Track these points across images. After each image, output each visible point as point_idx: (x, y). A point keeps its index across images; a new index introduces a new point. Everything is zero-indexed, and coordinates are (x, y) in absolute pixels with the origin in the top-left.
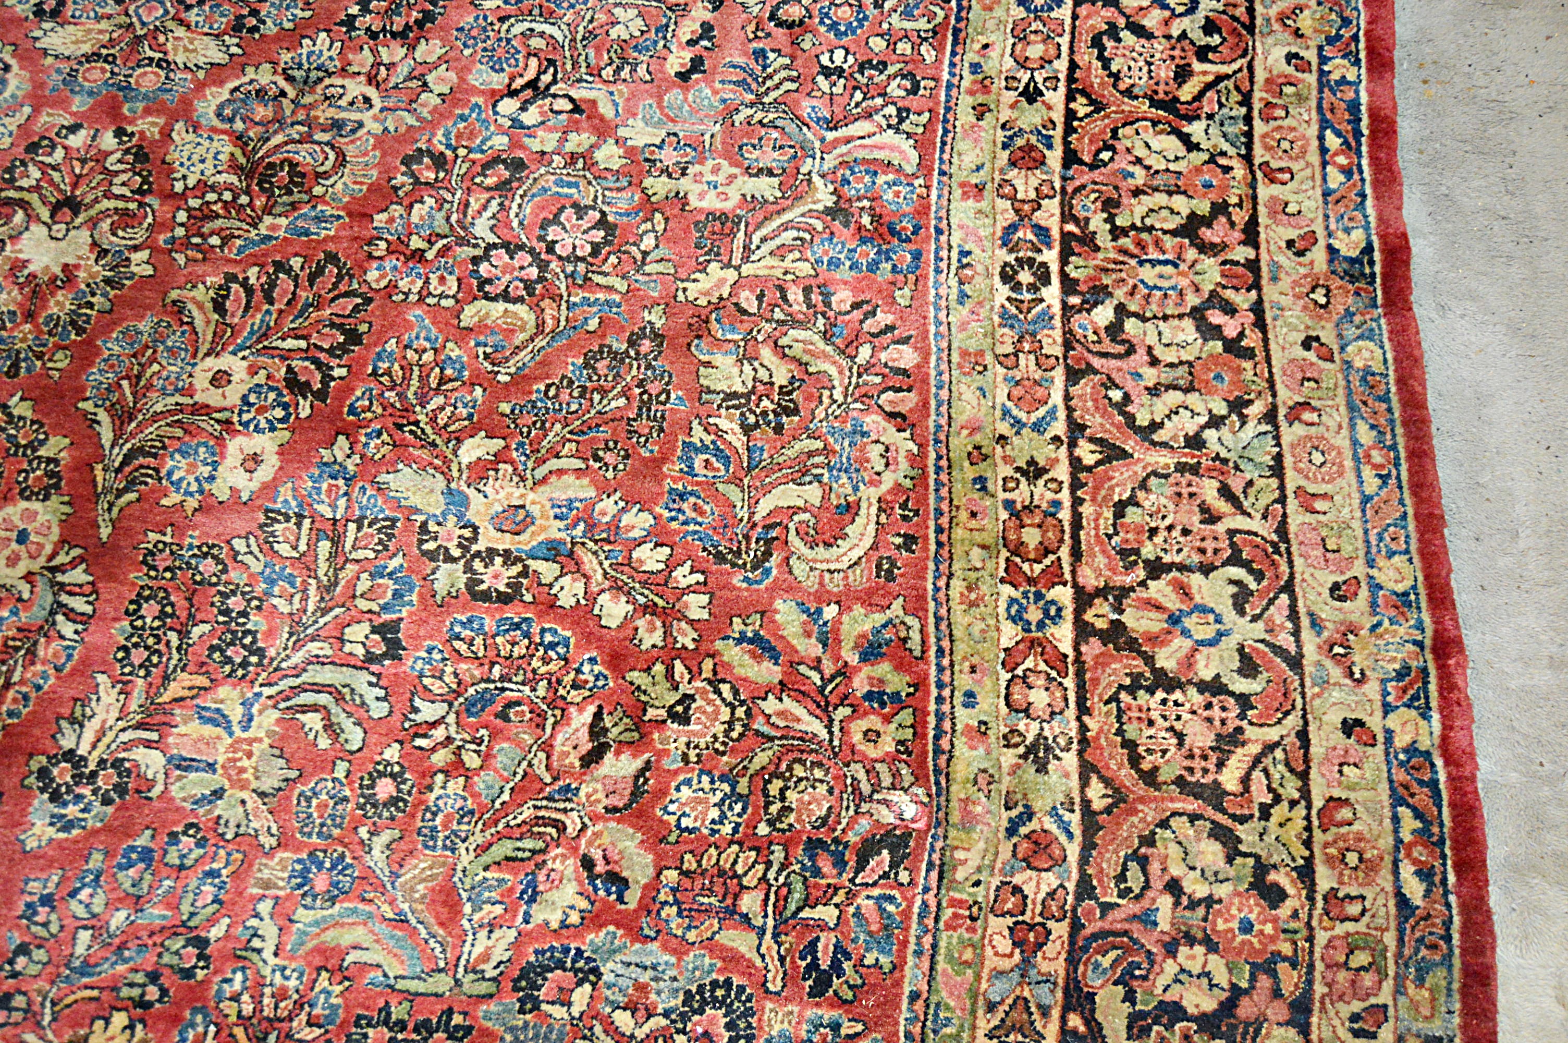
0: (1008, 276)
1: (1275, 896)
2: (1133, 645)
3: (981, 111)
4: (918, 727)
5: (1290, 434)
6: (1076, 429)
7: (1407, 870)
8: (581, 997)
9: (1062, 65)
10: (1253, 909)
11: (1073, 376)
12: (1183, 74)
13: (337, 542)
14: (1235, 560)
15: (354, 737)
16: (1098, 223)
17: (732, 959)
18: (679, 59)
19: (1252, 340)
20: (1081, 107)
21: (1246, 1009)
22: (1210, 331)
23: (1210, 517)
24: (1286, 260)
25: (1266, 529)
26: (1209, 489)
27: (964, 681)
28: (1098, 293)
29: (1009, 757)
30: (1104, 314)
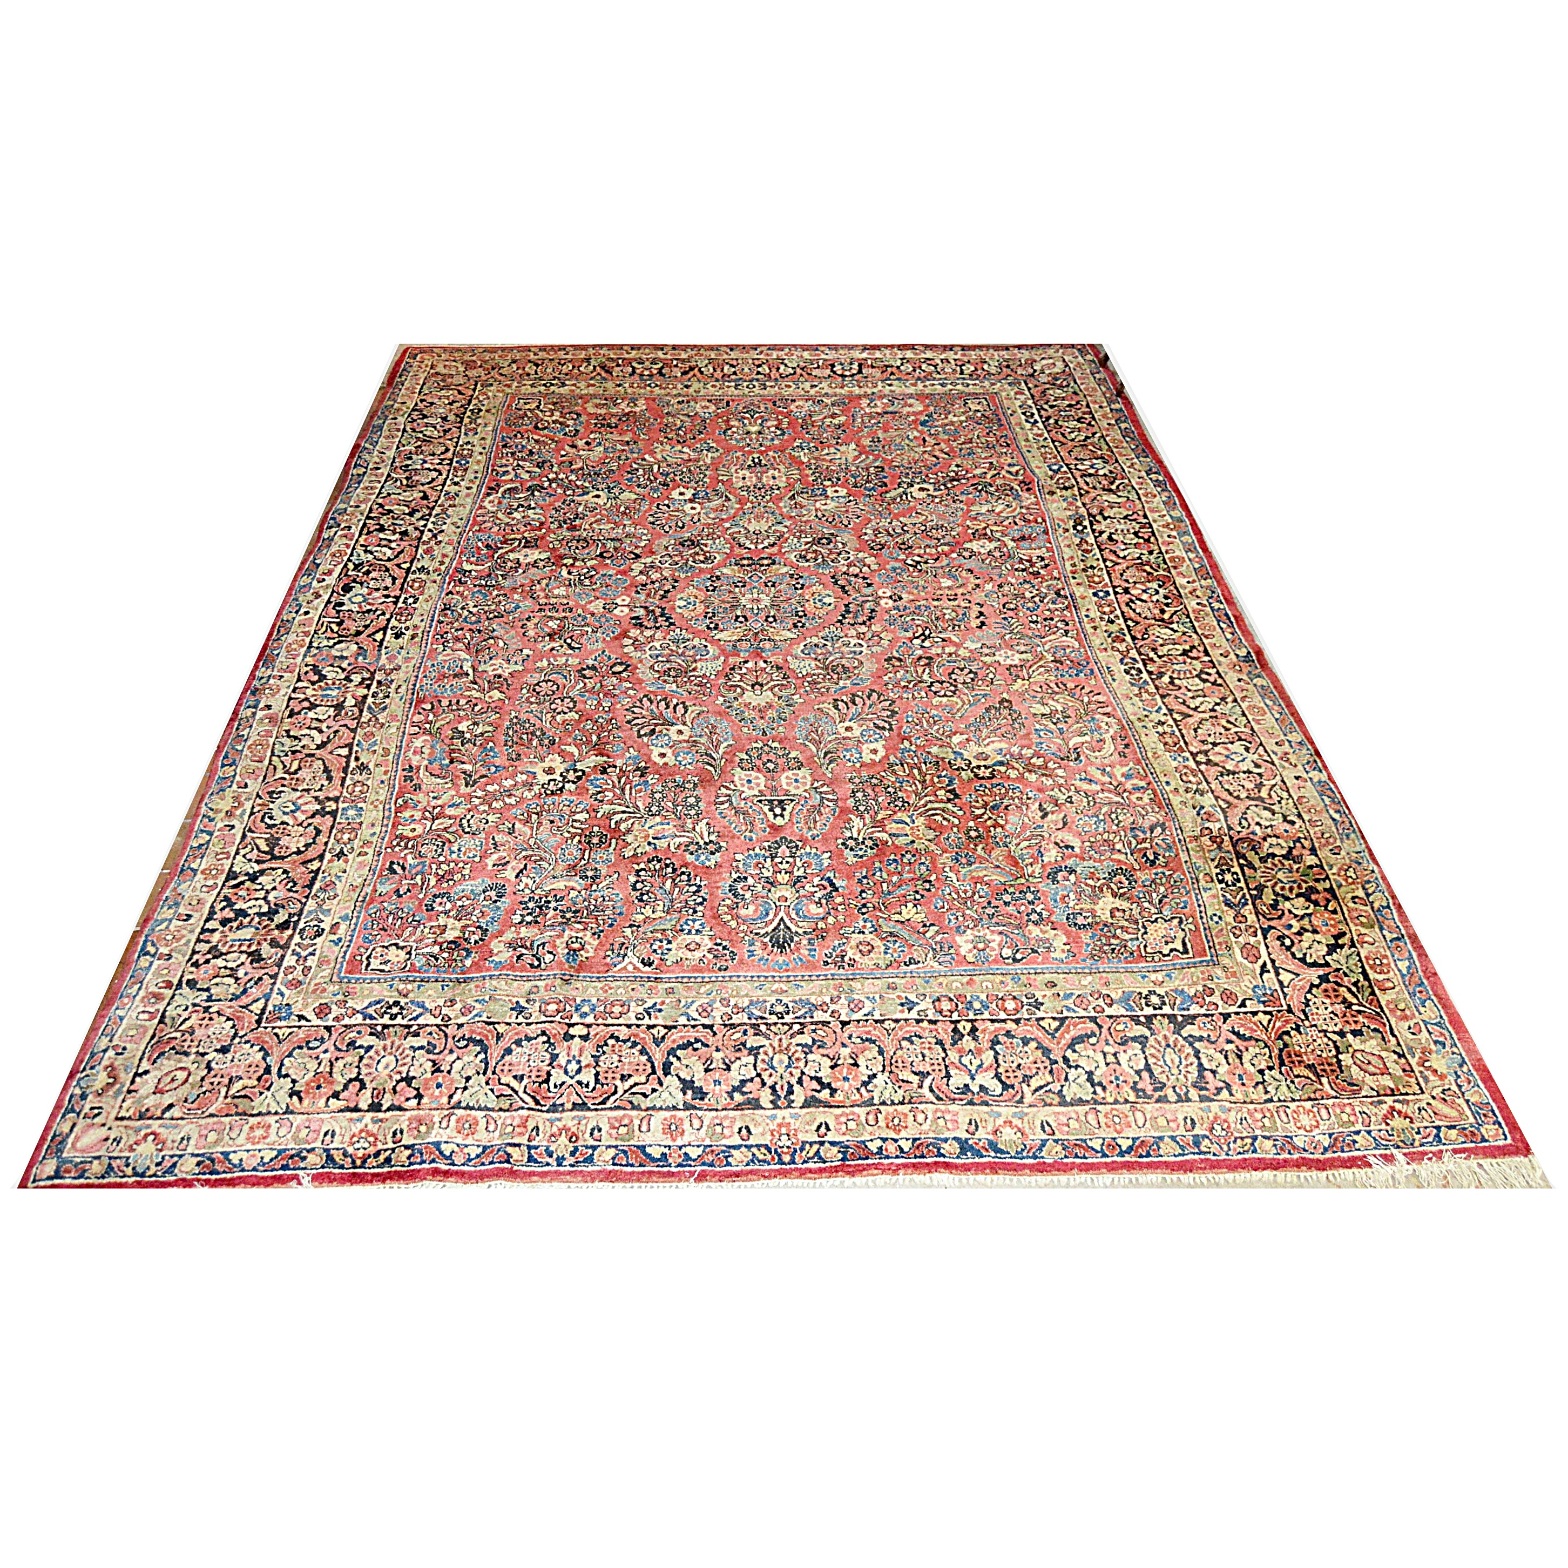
0: (1127, 672)
1: (1293, 823)
2: (1217, 764)
3: (1095, 628)
4: (1155, 793)
5: (1244, 705)
6: (1171, 711)
7: (1332, 812)
8: (1072, 878)
9: (1118, 612)
10: (1288, 827)
11: (1163, 697)
12: (1163, 612)
13: (919, 769)
14: (1240, 739)
15: (956, 822)
16: (1152, 655)
17: (1119, 861)
18: (975, 623)
19: (1219, 681)
20: (1130, 623)
21: (1295, 852)
22: (1205, 681)
23: (1227, 729)
24: (1222, 659)
25: (1248, 730)
26: (1224, 722)
27: (1164, 779)
28: (1161, 675)
29: (1190, 795)
30: (1166, 679)
